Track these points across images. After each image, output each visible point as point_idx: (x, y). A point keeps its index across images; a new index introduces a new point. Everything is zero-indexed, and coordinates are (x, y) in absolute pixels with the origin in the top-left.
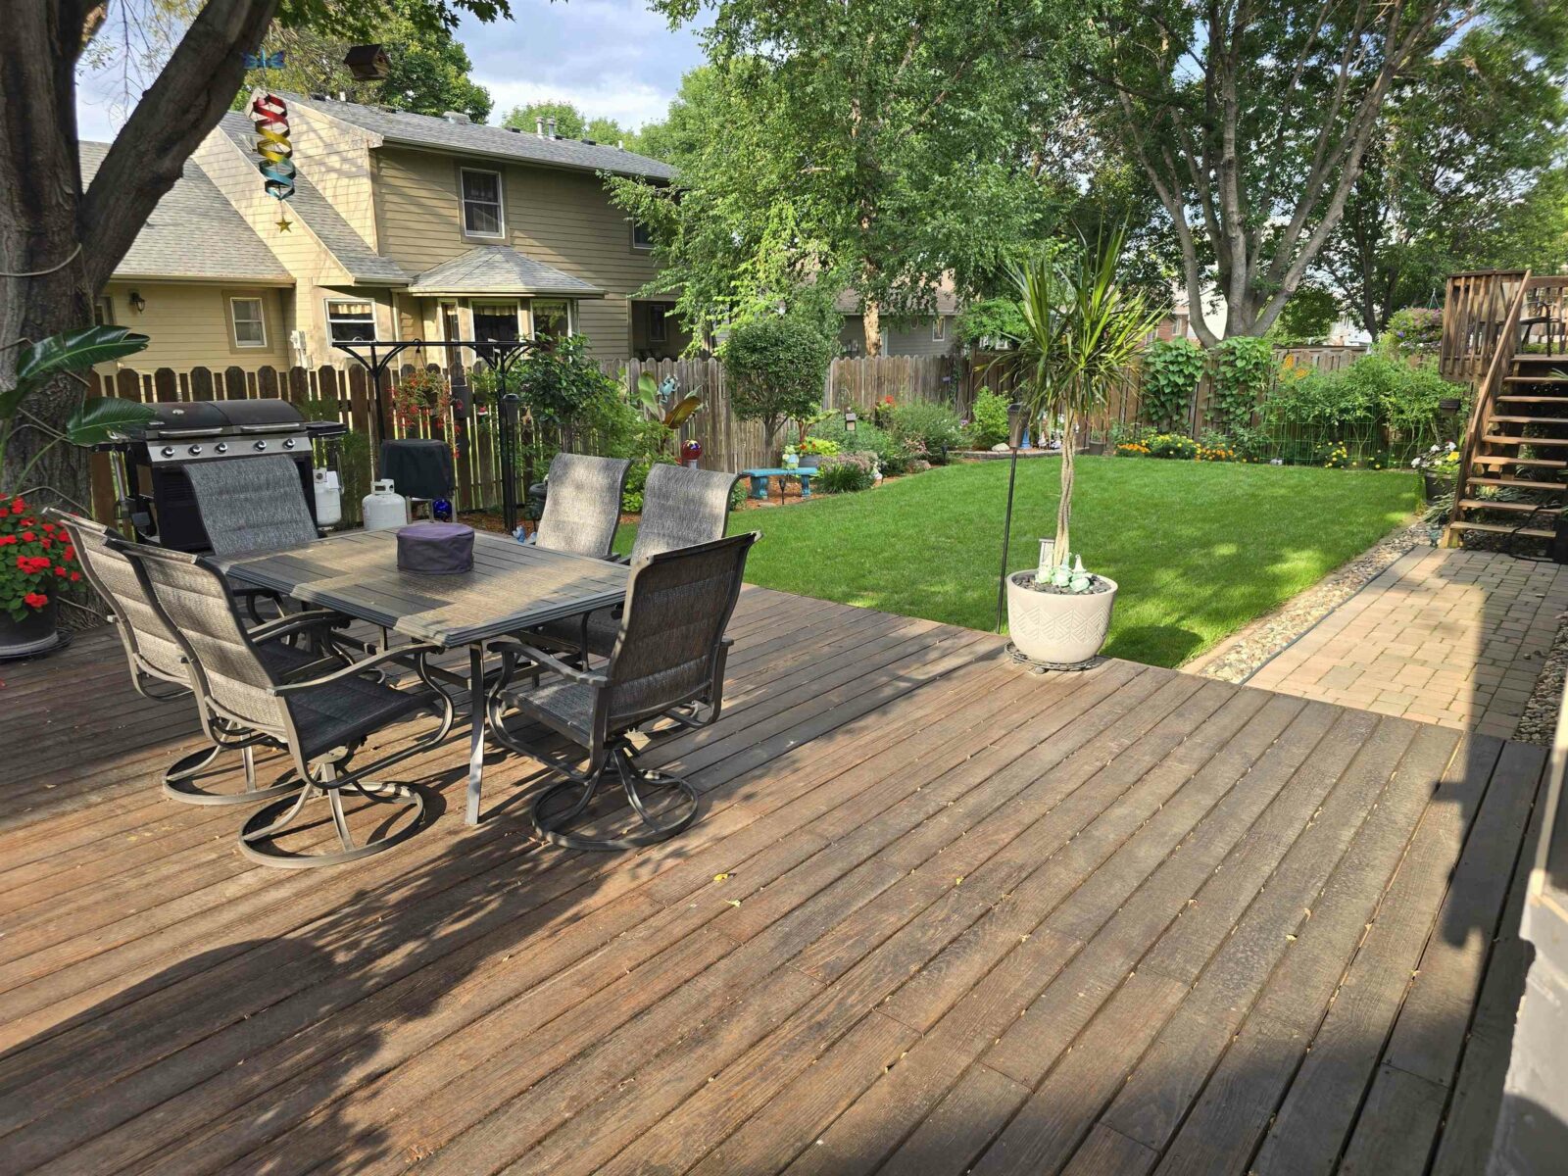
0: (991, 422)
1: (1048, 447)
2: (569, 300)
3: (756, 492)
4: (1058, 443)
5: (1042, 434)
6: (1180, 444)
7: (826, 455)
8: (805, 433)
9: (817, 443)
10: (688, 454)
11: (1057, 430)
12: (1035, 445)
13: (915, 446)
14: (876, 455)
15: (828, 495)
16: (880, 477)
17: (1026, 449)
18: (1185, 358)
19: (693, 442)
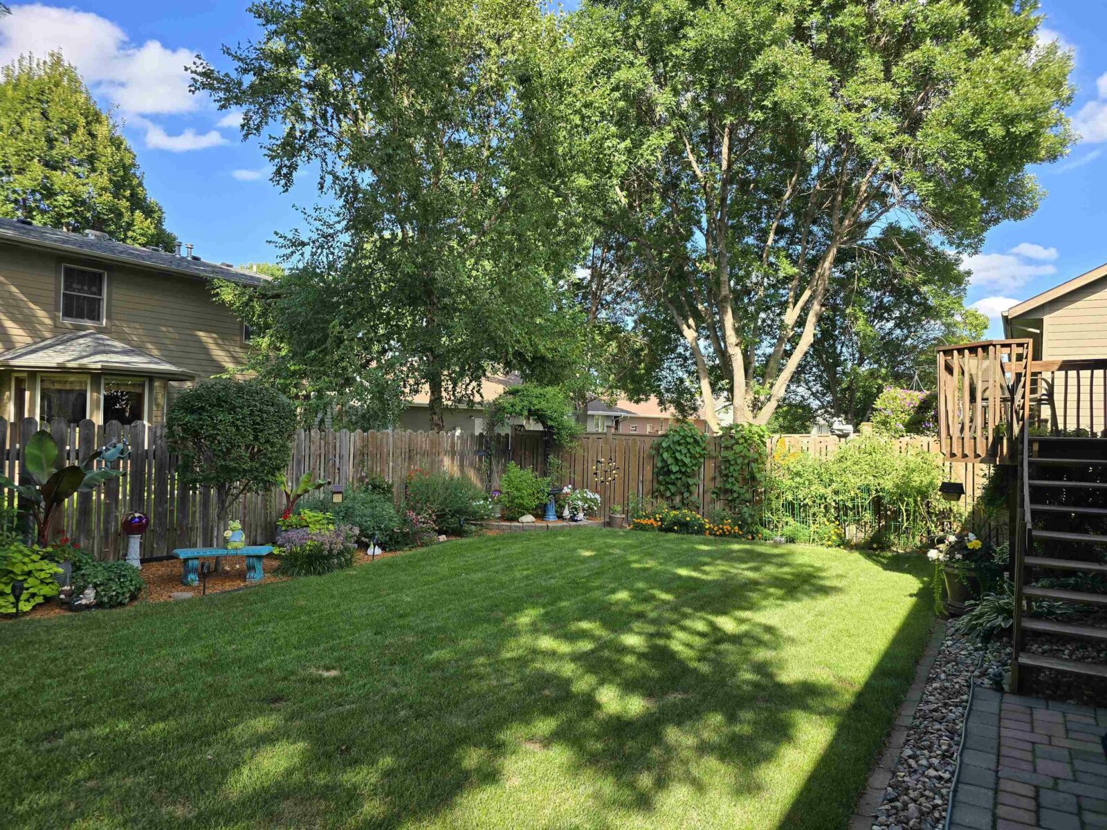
0: (516, 494)
1: (573, 519)
2: (150, 377)
3: (186, 576)
4: (581, 515)
5: (567, 507)
6: (688, 519)
7: (314, 529)
8: (293, 504)
9: (307, 514)
10: (131, 527)
11: (580, 503)
12: (560, 517)
13: (423, 519)
14: (357, 531)
15: (281, 580)
16: (378, 551)
17: (552, 520)
18: (692, 440)
19: (137, 515)
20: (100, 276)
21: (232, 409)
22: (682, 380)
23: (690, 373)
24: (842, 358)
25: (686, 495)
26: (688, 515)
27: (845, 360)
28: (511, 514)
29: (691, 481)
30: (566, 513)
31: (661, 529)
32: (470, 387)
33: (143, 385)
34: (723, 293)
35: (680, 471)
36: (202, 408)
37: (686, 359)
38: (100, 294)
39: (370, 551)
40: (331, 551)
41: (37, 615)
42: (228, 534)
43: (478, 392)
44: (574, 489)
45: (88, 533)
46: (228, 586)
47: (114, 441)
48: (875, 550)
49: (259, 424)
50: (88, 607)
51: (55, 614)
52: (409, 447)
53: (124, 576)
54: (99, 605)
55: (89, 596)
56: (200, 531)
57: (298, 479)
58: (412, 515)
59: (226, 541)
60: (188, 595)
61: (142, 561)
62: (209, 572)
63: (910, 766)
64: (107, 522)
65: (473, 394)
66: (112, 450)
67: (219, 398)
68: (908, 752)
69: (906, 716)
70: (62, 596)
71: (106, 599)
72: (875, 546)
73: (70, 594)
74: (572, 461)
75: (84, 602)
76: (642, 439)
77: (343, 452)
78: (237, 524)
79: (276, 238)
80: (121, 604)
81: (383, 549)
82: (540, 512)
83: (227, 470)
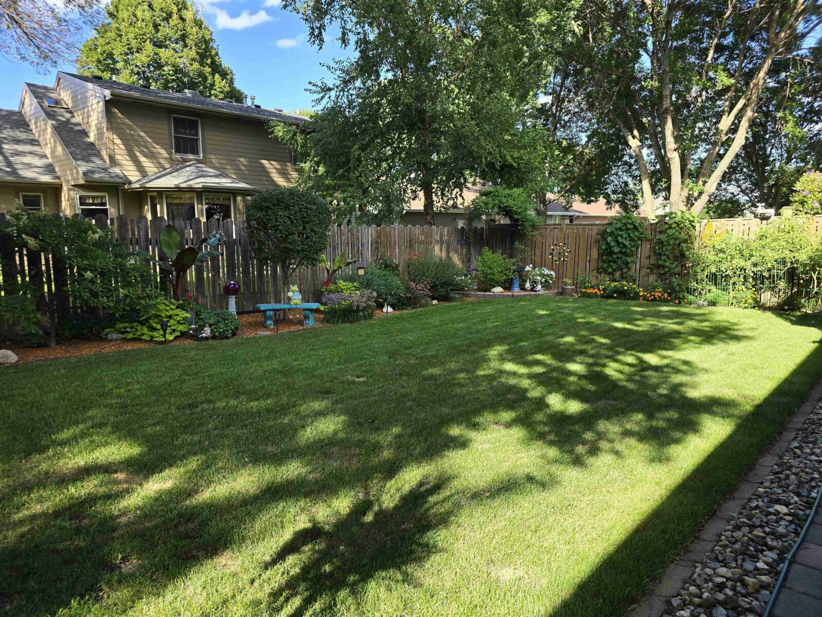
0: (489, 271)
1: (531, 290)
2: (234, 193)
3: (265, 322)
4: (539, 287)
5: (528, 281)
6: (626, 288)
7: (346, 293)
8: (332, 277)
9: (342, 284)
10: (229, 291)
11: (539, 278)
12: (523, 288)
13: (420, 288)
14: (375, 294)
15: (326, 326)
16: (390, 310)
17: (517, 291)
18: (632, 226)
19: (232, 282)
20: (196, 122)
21: (287, 208)
22: (626, 183)
23: (634, 177)
24: (771, 159)
25: (625, 270)
26: (626, 285)
27: (774, 160)
28: (486, 285)
29: (629, 259)
30: (528, 285)
31: (603, 296)
32: (454, 192)
33: (229, 199)
34: (665, 106)
35: (621, 252)
36: (268, 207)
37: (630, 166)
38: (197, 135)
39: (385, 310)
40: (358, 306)
41: (177, 343)
42: (290, 294)
43: (460, 195)
44: (534, 268)
45: (204, 296)
46: (292, 329)
47: (214, 232)
48: (787, 310)
49: (305, 218)
50: (207, 338)
51: (187, 343)
52: (410, 237)
53: (227, 319)
54: (214, 337)
55: (207, 332)
56: (272, 295)
57: (334, 260)
58: (413, 284)
59: (289, 299)
60: (268, 333)
61: (238, 313)
62: (281, 319)
63: (795, 453)
64: (214, 288)
65: (456, 197)
66: (213, 239)
67: (278, 200)
68: (796, 444)
69: (798, 421)
70: (191, 332)
71: (217, 334)
72: (786, 307)
73: (195, 330)
74: (533, 246)
75: (204, 335)
76: (590, 227)
77: (364, 241)
78: (295, 288)
79: (310, 87)
80: (227, 338)
81: (394, 309)
82: (508, 285)
83: (286, 250)
